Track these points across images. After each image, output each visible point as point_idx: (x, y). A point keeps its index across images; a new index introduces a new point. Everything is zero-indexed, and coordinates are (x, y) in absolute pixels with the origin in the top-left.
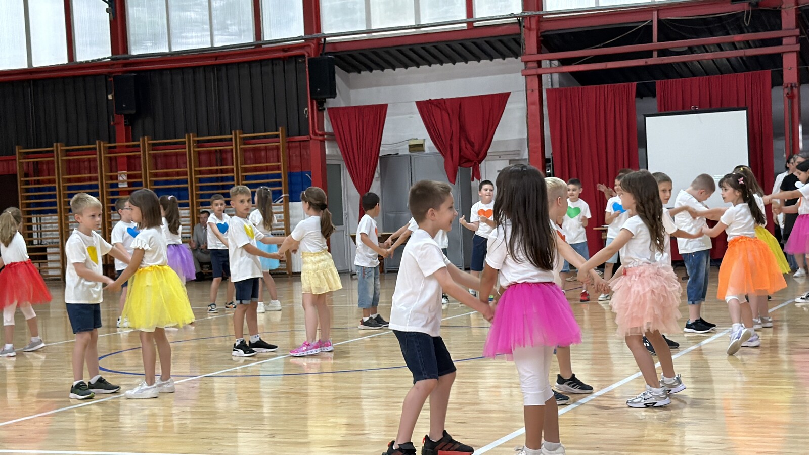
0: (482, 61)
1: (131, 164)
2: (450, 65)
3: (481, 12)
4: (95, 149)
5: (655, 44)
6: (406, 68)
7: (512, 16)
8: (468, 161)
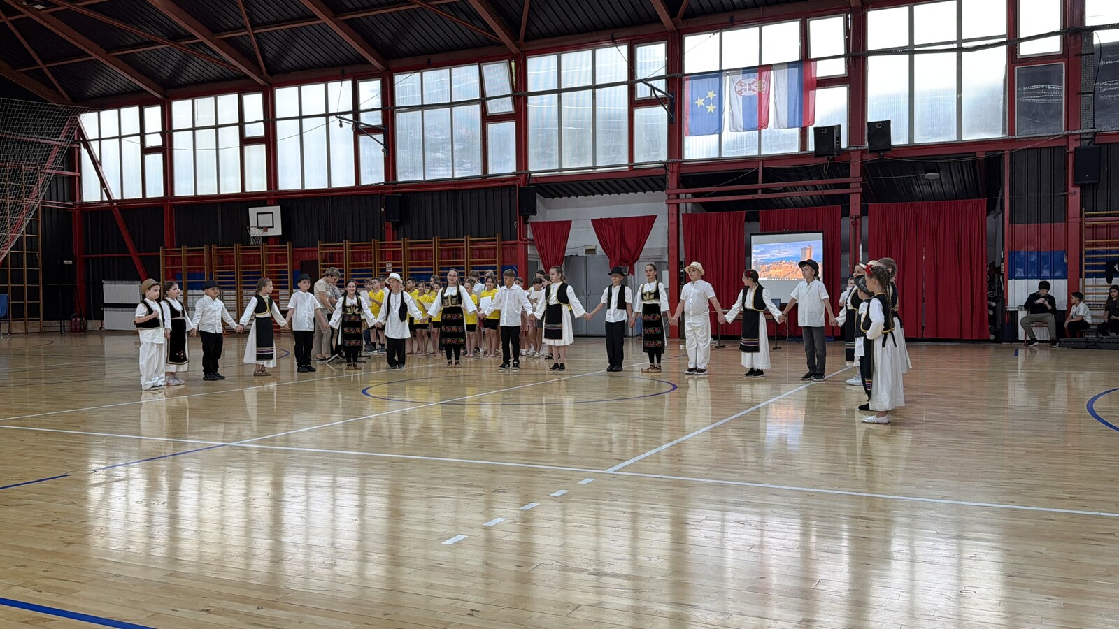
0: (638, 193)
2: (616, 195)
3: (640, 158)
4: (371, 245)
5: (760, 185)
6: (586, 196)
7: (660, 162)
8: (626, 261)
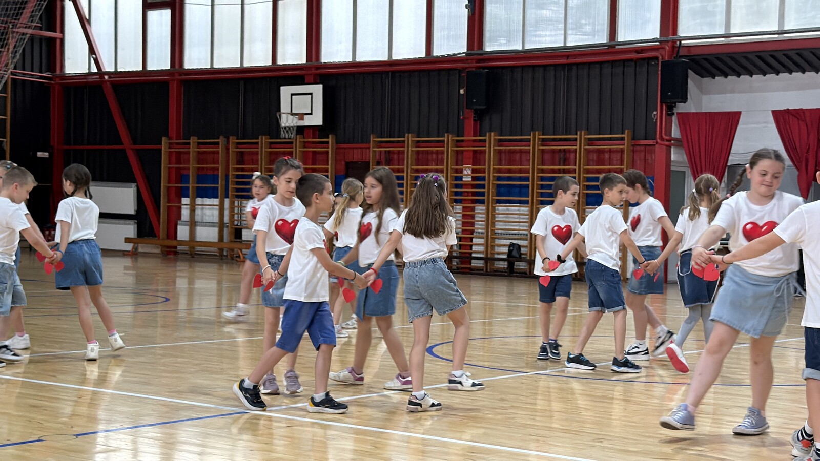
1: (477, 158)
2: (813, 73)
4: (443, 141)
6: (765, 75)
